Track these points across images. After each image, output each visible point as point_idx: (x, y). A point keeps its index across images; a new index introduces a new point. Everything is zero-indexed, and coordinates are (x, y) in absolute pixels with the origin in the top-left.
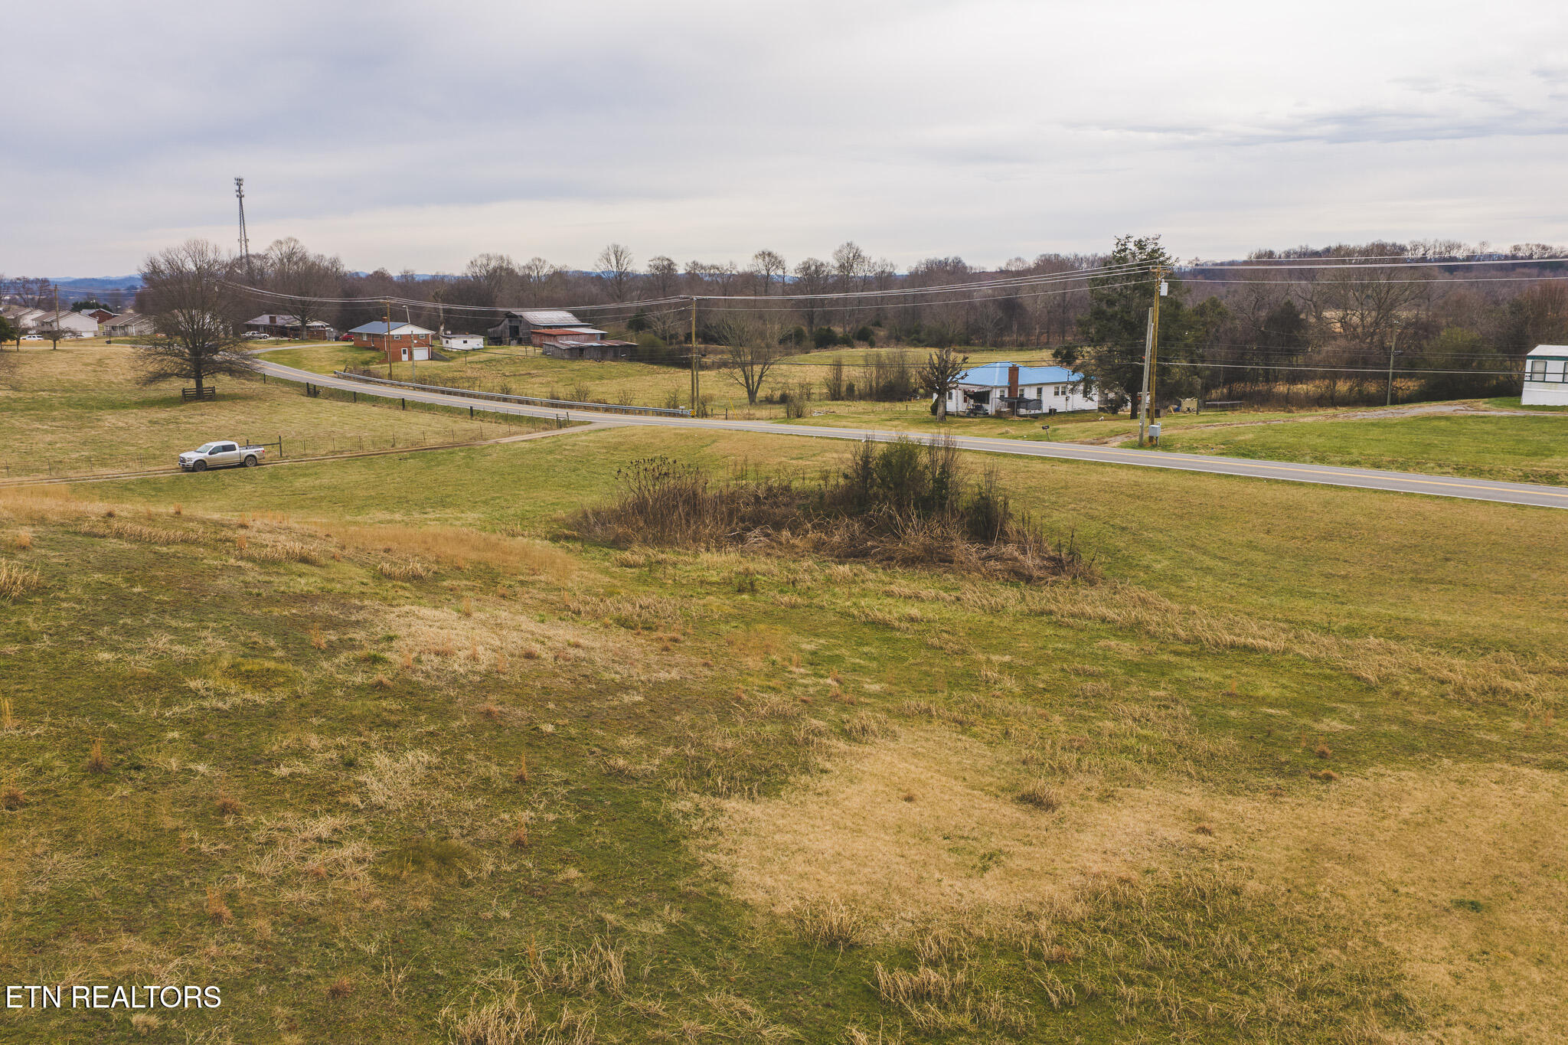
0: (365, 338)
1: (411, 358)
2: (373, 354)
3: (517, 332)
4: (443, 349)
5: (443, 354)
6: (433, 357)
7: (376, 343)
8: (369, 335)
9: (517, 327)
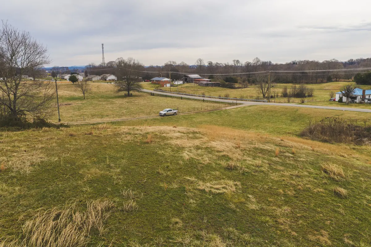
0: (155, 81)
1: (166, 86)
2: (158, 85)
3: (187, 80)
4: (173, 84)
5: (174, 85)
6: (171, 86)
7: (158, 82)
8: (156, 80)
9: (187, 79)
